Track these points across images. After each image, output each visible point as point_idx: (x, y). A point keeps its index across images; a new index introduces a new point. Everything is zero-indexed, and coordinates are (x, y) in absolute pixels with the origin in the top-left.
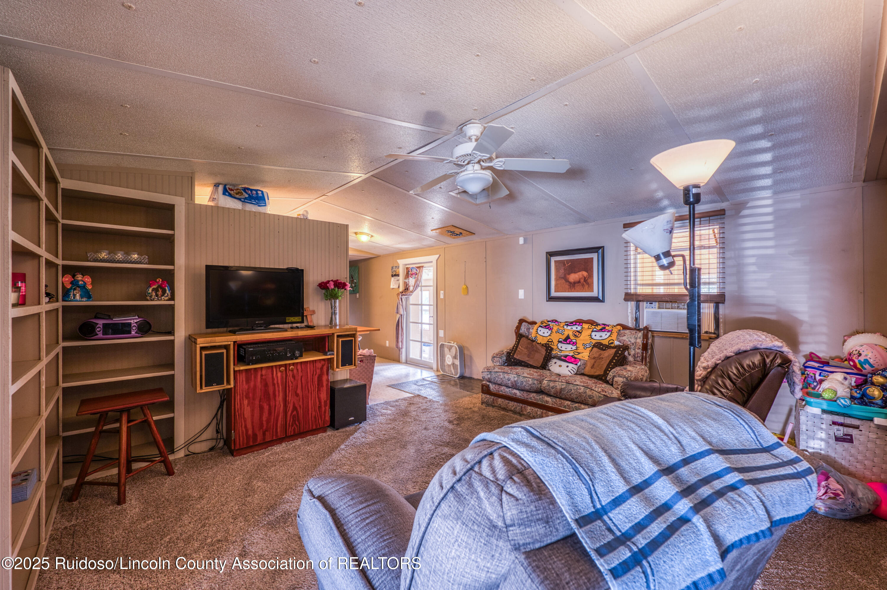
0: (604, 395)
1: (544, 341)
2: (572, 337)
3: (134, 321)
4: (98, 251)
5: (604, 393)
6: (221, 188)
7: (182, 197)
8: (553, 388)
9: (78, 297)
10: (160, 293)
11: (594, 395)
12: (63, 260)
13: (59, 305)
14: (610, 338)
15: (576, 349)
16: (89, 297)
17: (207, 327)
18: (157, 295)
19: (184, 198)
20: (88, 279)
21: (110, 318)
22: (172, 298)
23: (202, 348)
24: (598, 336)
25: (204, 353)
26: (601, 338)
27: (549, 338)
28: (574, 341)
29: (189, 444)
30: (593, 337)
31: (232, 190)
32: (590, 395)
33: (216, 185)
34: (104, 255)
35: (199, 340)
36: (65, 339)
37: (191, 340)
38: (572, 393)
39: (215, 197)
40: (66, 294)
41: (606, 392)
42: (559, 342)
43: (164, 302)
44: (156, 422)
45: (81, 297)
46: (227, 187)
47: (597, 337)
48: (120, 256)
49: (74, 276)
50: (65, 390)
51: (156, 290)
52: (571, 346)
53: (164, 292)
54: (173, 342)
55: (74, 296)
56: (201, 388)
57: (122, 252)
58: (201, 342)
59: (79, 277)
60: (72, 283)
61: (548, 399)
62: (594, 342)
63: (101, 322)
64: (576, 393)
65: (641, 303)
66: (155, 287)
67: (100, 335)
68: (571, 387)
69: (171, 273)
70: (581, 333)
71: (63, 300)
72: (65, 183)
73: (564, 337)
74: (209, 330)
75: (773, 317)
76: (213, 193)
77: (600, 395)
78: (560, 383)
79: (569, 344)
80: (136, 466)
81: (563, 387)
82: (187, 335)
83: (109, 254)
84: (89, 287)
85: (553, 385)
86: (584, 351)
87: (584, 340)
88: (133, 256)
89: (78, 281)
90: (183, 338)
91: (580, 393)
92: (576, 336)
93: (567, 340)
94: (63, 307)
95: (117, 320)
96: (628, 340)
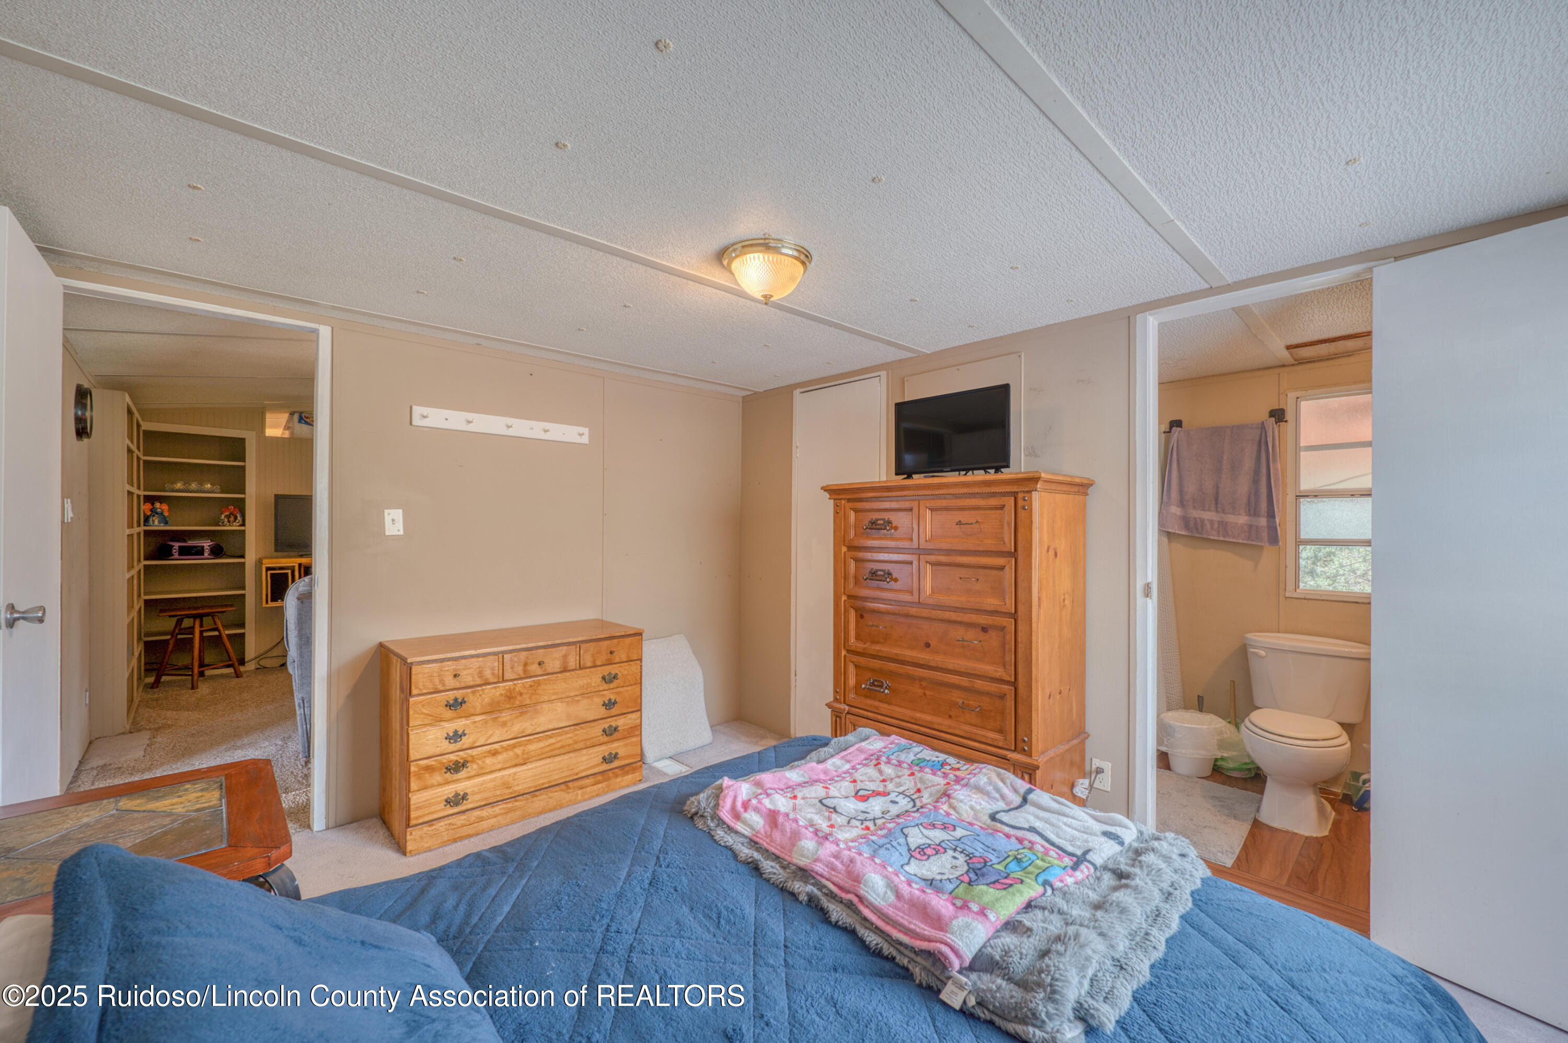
3: (207, 544)
4: (175, 482)
6: (296, 417)
7: (253, 430)
9: (156, 522)
10: (232, 519)
12: (145, 490)
13: (143, 528)
16: (166, 523)
17: (276, 551)
18: (229, 521)
19: (254, 433)
20: (165, 507)
21: (185, 541)
22: (243, 525)
23: (268, 569)
25: (269, 572)
29: (259, 657)
31: (307, 418)
33: (292, 414)
34: (179, 485)
35: (264, 561)
36: (146, 559)
37: (259, 562)
39: (290, 425)
40: (147, 519)
43: (235, 527)
44: (229, 636)
45: (160, 522)
46: (303, 415)
48: (194, 486)
49: (153, 504)
50: (147, 602)
51: (228, 517)
53: (236, 518)
54: (244, 564)
55: (153, 521)
56: (267, 602)
57: (196, 483)
58: (267, 563)
59: (157, 505)
60: (151, 510)
63: (176, 545)
66: (227, 513)
67: (176, 555)
69: (243, 501)
71: (145, 525)
72: (146, 426)
74: (279, 554)
76: (289, 421)
80: (208, 672)
82: (258, 558)
83: (184, 484)
84: (166, 514)
88: (206, 486)
89: (156, 509)
90: (254, 561)
94: (145, 531)
95: (191, 543)
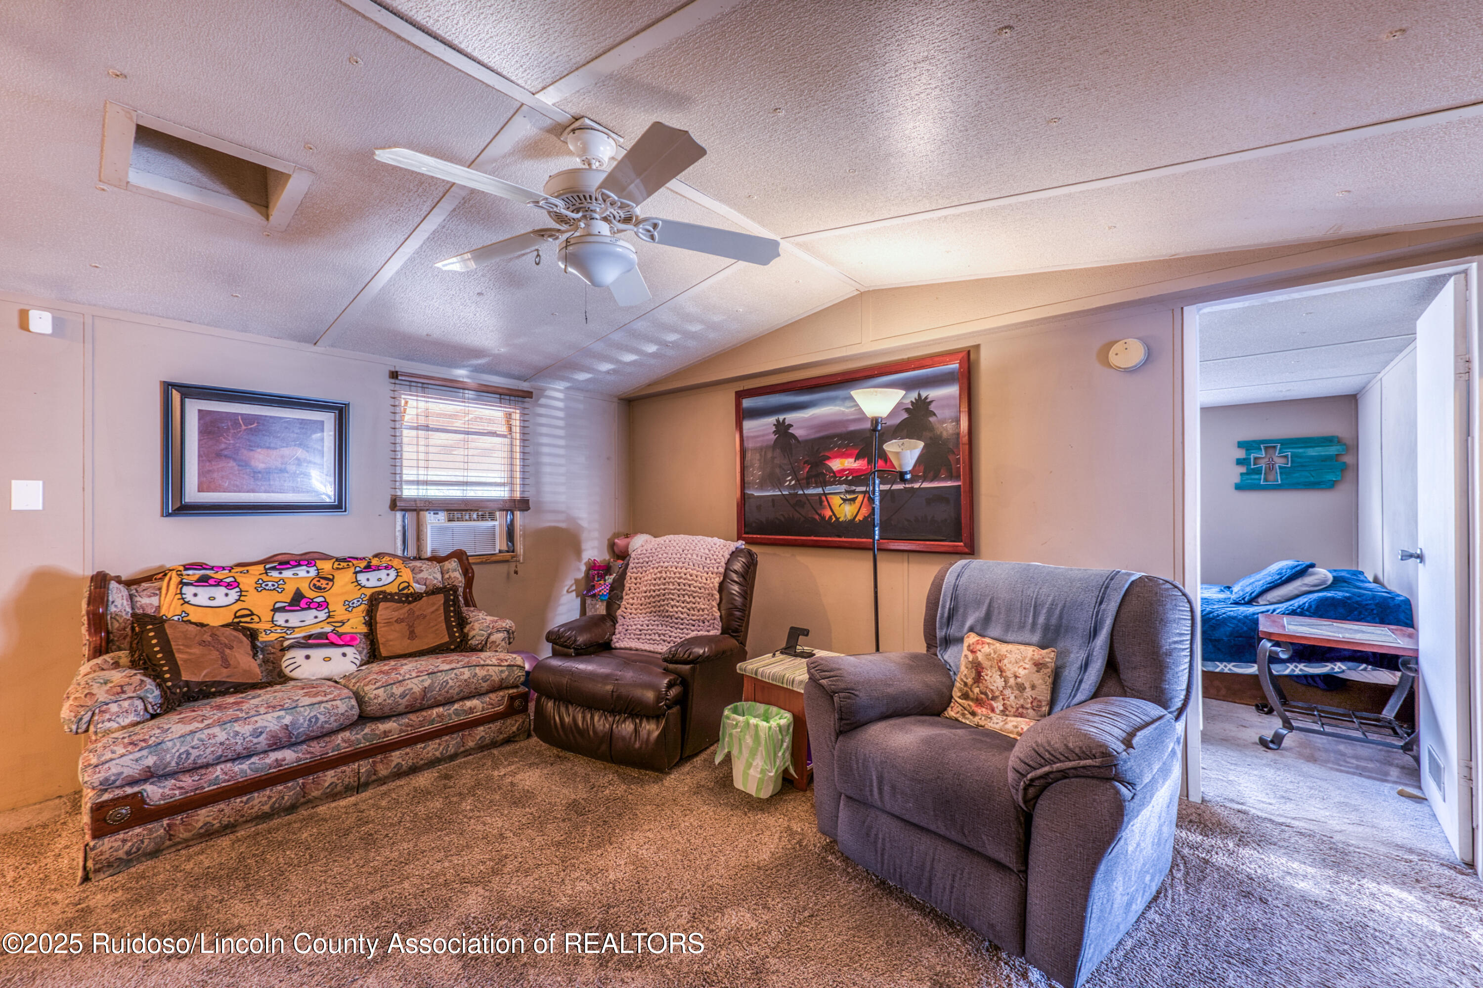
0: (508, 666)
1: (227, 617)
2: (309, 594)
5: (506, 664)
8: (403, 696)
11: (491, 672)
14: (400, 580)
15: (329, 617)
24: (372, 581)
26: (380, 584)
27: (236, 607)
28: (320, 599)
30: (364, 582)
32: (485, 676)
38: (451, 687)
41: (506, 661)
42: (275, 610)
47: (373, 583)
52: (314, 612)
61: (390, 725)
62: (369, 592)
64: (457, 684)
65: (421, 513)
68: (441, 677)
70: (332, 580)
73: (287, 597)
75: (563, 525)
77: (501, 668)
78: (415, 681)
79: (309, 608)
81: (426, 684)
85: (401, 689)
86: (348, 615)
87: (343, 594)
91: (466, 680)
92: (319, 588)
93: (298, 601)
96: (431, 577)
